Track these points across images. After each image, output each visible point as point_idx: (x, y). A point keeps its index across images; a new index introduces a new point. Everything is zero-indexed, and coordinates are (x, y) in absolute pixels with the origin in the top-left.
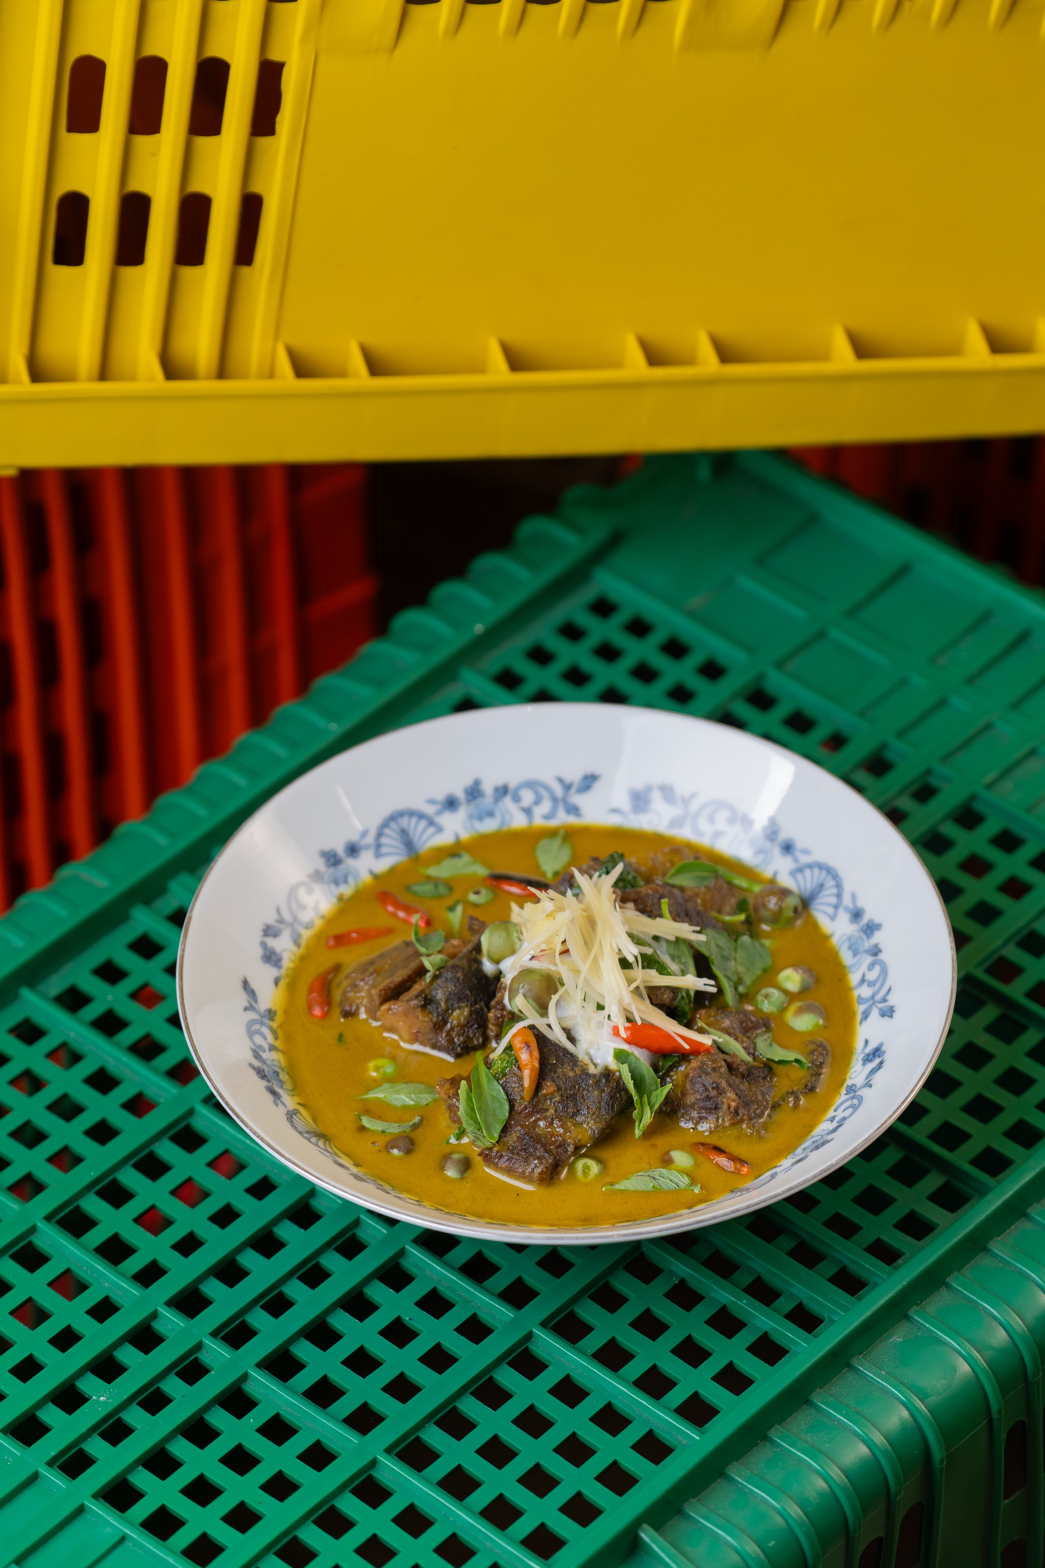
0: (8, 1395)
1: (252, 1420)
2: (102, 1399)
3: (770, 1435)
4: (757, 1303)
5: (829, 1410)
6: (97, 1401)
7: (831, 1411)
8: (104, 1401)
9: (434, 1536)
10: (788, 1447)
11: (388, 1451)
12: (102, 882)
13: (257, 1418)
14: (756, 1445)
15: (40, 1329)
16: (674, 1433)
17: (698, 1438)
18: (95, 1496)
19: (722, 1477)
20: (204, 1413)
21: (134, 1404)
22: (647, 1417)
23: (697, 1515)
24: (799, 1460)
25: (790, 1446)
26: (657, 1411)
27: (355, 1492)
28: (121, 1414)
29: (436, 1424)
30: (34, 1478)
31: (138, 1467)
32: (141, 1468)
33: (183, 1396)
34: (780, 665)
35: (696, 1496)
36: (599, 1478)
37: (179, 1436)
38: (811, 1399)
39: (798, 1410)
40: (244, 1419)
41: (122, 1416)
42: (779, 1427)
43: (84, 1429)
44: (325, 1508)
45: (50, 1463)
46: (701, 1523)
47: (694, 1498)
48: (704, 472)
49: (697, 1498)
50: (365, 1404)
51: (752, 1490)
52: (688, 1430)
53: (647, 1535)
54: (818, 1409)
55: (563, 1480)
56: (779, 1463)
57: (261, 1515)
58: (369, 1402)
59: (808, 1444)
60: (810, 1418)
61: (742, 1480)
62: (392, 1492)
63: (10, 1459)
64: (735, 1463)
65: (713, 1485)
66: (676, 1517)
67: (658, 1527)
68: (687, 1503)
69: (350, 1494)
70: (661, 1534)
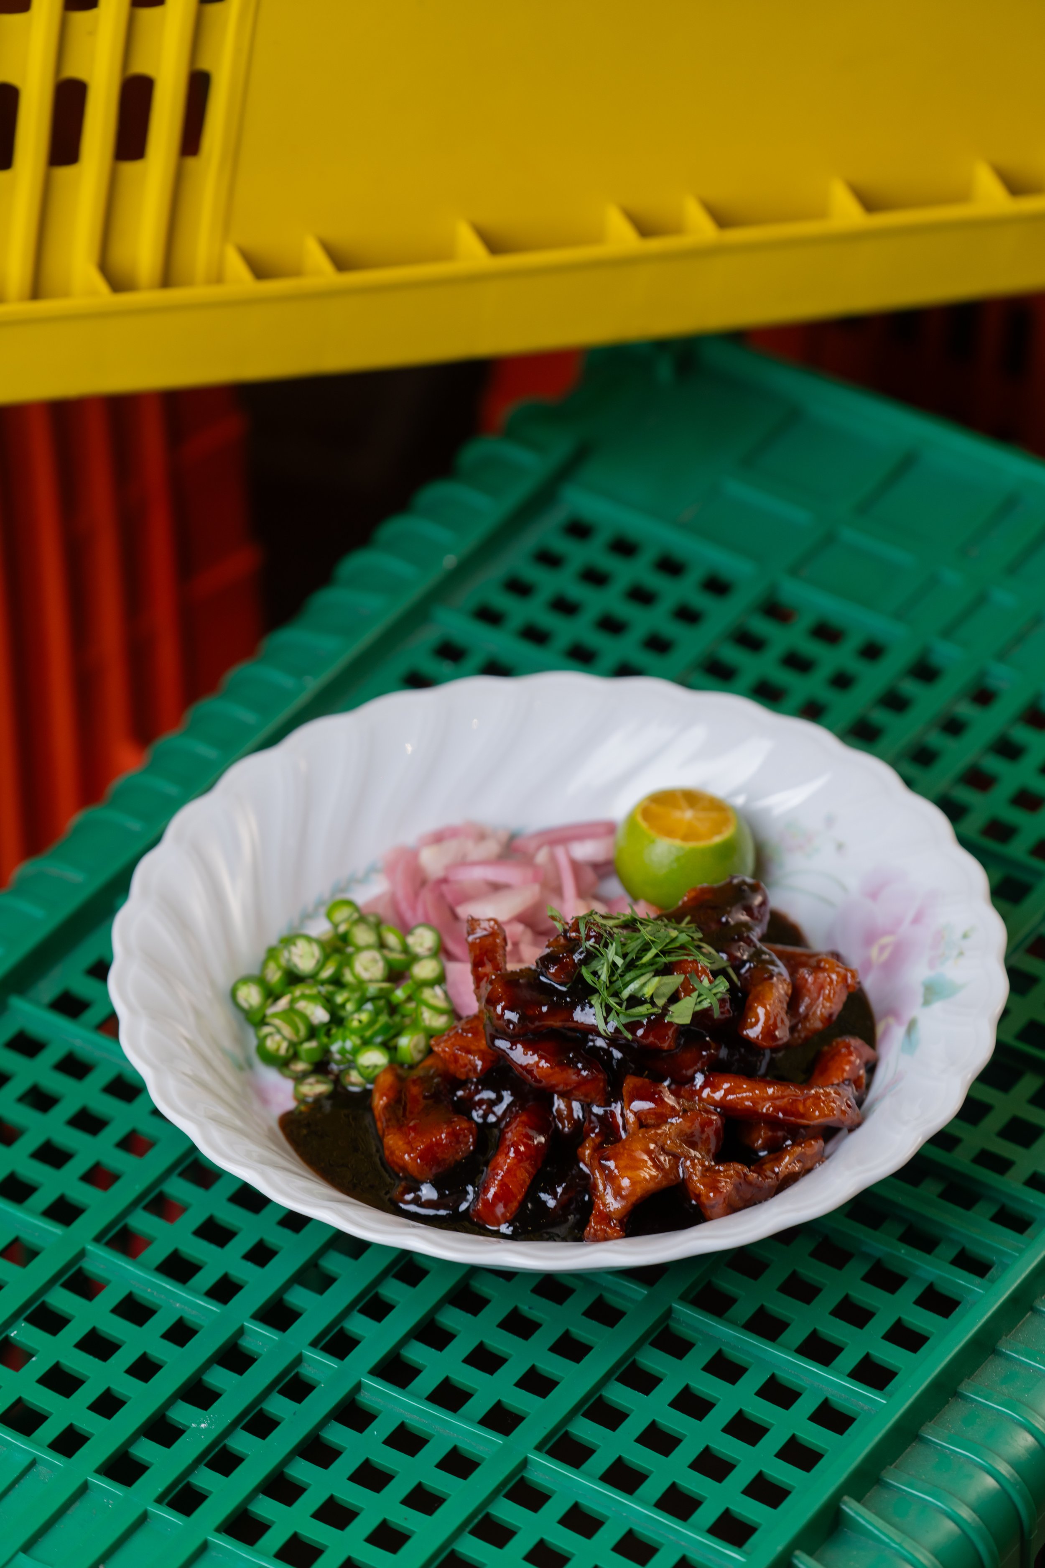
0: (92, 1435)
1: (375, 1432)
2: (203, 1425)
3: (961, 1391)
4: (918, 1253)
5: (1021, 1358)
6: (198, 1429)
7: (1023, 1359)
8: (206, 1429)
9: (609, 1535)
10: (984, 1401)
11: (539, 1448)
12: (76, 876)
13: (379, 1430)
14: (948, 1402)
15: (113, 1359)
16: (852, 1399)
17: (884, 1402)
18: (218, 1530)
19: (917, 1440)
20: (320, 1431)
21: (239, 1429)
22: (819, 1385)
23: (898, 1483)
24: (999, 1414)
25: (986, 1400)
26: (831, 1377)
27: (508, 1496)
28: (226, 1442)
29: (584, 1415)
30: (144, 1518)
31: (257, 1495)
32: (261, 1496)
33: (295, 1414)
34: (794, 571)
35: (893, 1463)
36: (779, 1455)
37: (297, 1457)
38: (998, 1348)
39: (985, 1361)
40: (366, 1432)
41: (227, 1443)
42: (969, 1381)
43: (189, 1460)
44: (480, 1517)
45: (159, 1500)
46: (904, 1491)
47: (891, 1465)
48: (664, 371)
49: (893, 1465)
50: (499, 1403)
51: (954, 1451)
52: (870, 1393)
53: (851, 1508)
54: (1008, 1358)
55: (739, 1461)
56: (978, 1420)
57: (408, 1533)
58: (504, 1400)
59: (1005, 1395)
60: (1001, 1369)
61: (940, 1440)
62: (549, 1494)
63: (111, 1502)
64: (929, 1424)
65: (908, 1450)
66: (875, 1487)
67: (859, 1498)
68: (885, 1471)
69: (505, 1500)
70: (864, 1505)
